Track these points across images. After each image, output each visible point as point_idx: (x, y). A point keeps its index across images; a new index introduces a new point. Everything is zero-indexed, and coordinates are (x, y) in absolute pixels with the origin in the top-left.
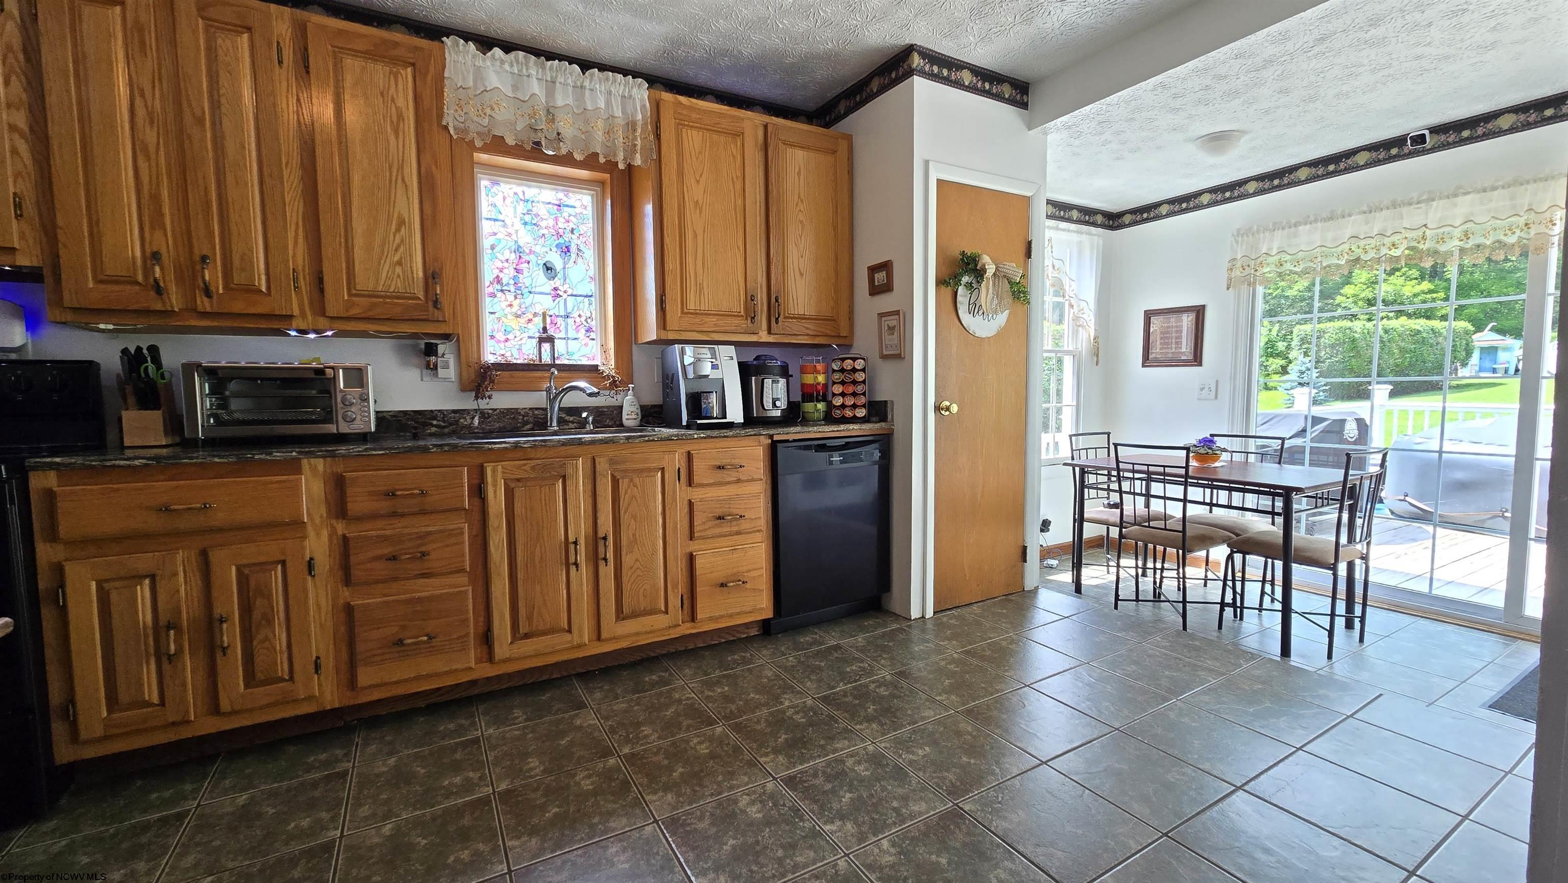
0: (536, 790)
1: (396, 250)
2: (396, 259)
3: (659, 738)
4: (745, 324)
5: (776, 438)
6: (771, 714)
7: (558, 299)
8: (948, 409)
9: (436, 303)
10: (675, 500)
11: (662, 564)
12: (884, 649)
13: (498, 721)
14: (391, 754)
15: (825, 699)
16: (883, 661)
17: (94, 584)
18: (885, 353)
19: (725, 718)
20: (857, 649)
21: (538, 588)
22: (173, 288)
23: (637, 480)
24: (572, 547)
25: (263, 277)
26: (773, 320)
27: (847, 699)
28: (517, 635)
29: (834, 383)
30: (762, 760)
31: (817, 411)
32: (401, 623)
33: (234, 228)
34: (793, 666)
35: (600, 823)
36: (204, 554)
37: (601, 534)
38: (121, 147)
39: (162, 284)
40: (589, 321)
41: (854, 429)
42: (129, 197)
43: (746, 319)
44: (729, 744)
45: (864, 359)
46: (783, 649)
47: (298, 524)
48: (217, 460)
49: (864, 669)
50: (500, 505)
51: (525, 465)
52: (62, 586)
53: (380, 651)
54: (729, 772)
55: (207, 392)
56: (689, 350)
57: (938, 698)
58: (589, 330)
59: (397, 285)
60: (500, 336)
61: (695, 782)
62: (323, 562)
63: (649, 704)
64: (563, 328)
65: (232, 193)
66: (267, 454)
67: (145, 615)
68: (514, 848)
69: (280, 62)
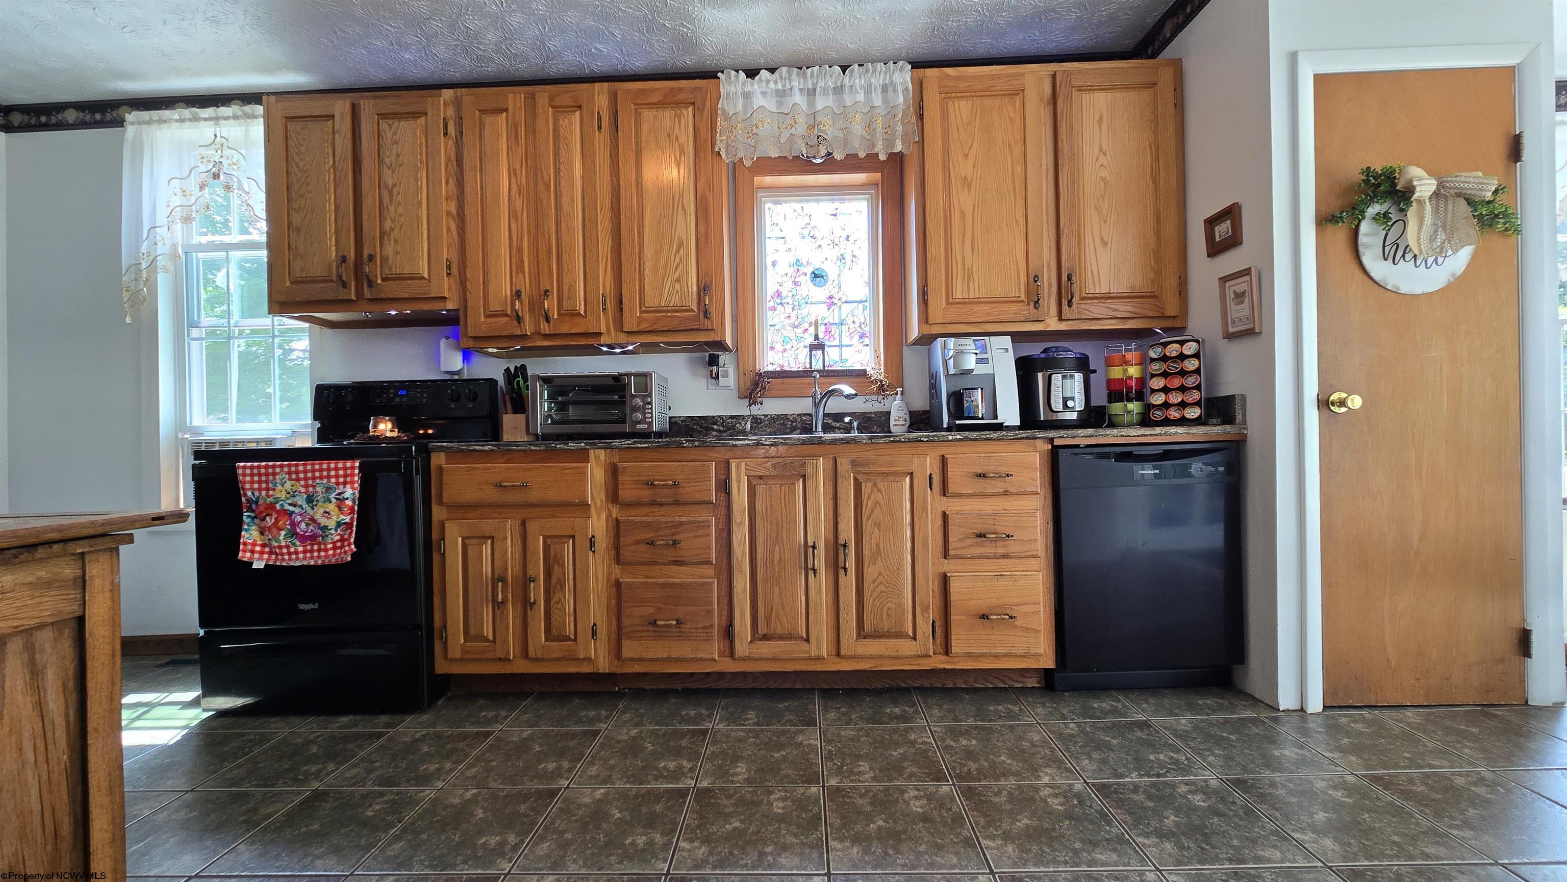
0: (729, 797)
1: (676, 269)
2: (675, 278)
3: (875, 779)
4: (1027, 310)
5: (1057, 442)
6: (1019, 787)
7: (833, 307)
8: (1342, 403)
9: (706, 314)
10: (925, 509)
11: (910, 582)
12: (1218, 741)
13: (731, 719)
14: (636, 725)
15: (1103, 789)
16: (1211, 758)
17: (460, 539)
18: (1231, 330)
19: (960, 777)
20: (1176, 733)
21: (776, 590)
22: (527, 317)
23: (881, 485)
24: (811, 549)
25: (583, 303)
26: (1065, 302)
27: (1135, 797)
28: (758, 637)
29: (1153, 376)
30: (984, 842)
31: (1129, 412)
32: (658, 605)
33: (565, 264)
34: (1071, 735)
35: (771, 854)
36: (523, 523)
37: (841, 541)
38: (502, 215)
39: (520, 315)
40: (863, 326)
41: (1178, 433)
42: (505, 250)
43: (1028, 304)
44: (950, 809)
45: (1197, 341)
46: (1065, 712)
47: (584, 506)
48: (533, 448)
49: (1176, 762)
50: (743, 502)
51: (766, 462)
52: (443, 539)
53: (641, 628)
54: (937, 844)
55: (546, 398)
56: (951, 342)
57: (1296, 835)
58: (862, 336)
59: (675, 300)
60: (779, 347)
61: (891, 842)
62: (602, 542)
63: (879, 739)
64: (837, 336)
65: (565, 238)
66: (565, 445)
67: (487, 568)
68: (683, 850)
69: (600, 128)
